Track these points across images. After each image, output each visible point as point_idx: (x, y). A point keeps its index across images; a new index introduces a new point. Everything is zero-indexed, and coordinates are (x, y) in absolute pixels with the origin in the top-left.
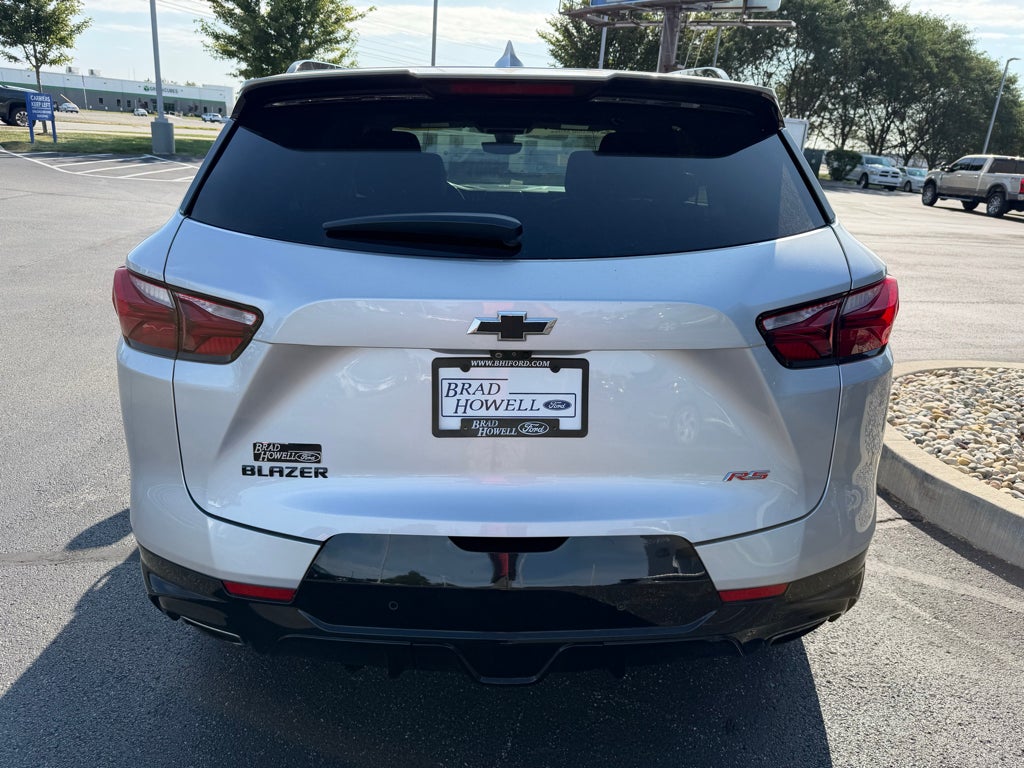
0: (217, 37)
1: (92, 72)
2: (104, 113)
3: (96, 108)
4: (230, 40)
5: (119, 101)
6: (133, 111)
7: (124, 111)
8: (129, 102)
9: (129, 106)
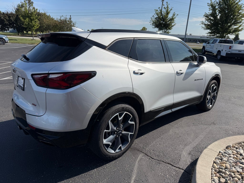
0: (205, 25)
1: (190, 34)
2: (190, 43)
3: (189, 42)
4: (208, 25)
5: (194, 40)
6: (196, 43)
7: (195, 43)
8: (196, 40)
9: (196, 41)
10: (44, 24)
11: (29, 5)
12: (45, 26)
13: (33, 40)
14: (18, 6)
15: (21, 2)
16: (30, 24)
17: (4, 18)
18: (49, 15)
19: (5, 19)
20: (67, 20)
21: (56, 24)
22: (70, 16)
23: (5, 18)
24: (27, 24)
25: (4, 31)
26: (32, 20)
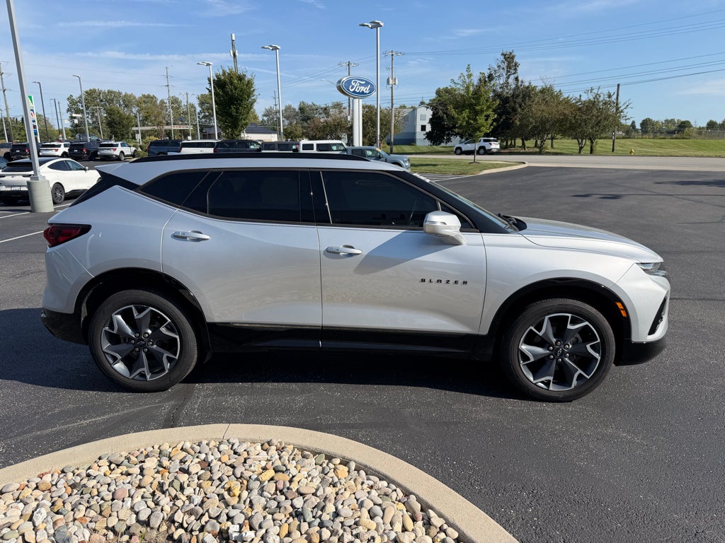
10: (531, 119)
11: (508, 72)
12: (532, 123)
13: (474, 164)
14: (480, 80)
15: (489, 69)
16: (471, 124)
17: (444, 113)
18: (560, 91)
19: (445, 116)
20: (601, 99)
21: (565, 115)
22: (618, 85)
23: (446, 113)
24: (464, 123)
25: (439, 144)
26: (476, 113)
